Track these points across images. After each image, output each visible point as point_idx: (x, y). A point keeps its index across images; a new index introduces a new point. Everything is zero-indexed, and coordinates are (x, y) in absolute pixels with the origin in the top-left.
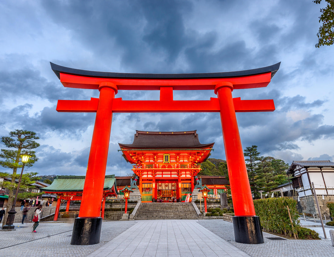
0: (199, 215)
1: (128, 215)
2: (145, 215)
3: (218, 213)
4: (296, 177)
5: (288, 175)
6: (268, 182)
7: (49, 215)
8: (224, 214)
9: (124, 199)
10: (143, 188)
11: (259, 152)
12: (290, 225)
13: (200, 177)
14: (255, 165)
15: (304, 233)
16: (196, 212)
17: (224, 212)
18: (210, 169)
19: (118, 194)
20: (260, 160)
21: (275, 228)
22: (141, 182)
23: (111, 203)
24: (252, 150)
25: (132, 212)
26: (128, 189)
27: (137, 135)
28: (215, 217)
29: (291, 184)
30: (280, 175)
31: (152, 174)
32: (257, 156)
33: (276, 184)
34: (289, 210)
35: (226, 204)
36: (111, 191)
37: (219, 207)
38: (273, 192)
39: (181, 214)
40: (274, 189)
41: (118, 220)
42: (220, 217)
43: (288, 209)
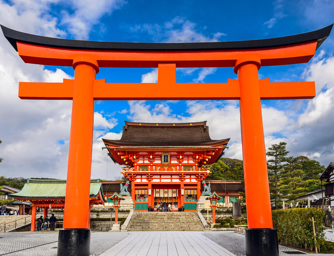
0: (206, 226)
1: (119, 225)
2: (140, 226)
3: (229, 224)
4: (331, 182)
5: (321, 180)
6: (294, 189)
7: (24, 225)
8: (235, 226)
9: (113, 208)
10: (136, 195)
11: (288, 151)
12: (312, 238)
13: (209, 182)
14: (281, 167)
15: (327, 247)
16: (202, 223)
17: (236, 223)
18: (222, 172)
19: (105, 201)
20: (287, 161)
21: (294, 241)
22: (133, 187)
23: (98, 212)
24: (279, 147)
25: (124, 222)
26: (117, 197)
27: (126, 128)
28: (225, 229)
29: (324, 191)
30: (312, 180)
31: (147, 179)
32: (285, 156)
33: (305, 191)
34: (314, 222)
35: (239, 214)
36: (97, 198)
37: (231, 217)
38: (298, 201)
39: (184, 225)
40: (300, 197)
41: (107, 231)
42: (230, 229)
43: (313, 220)
